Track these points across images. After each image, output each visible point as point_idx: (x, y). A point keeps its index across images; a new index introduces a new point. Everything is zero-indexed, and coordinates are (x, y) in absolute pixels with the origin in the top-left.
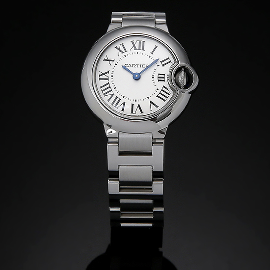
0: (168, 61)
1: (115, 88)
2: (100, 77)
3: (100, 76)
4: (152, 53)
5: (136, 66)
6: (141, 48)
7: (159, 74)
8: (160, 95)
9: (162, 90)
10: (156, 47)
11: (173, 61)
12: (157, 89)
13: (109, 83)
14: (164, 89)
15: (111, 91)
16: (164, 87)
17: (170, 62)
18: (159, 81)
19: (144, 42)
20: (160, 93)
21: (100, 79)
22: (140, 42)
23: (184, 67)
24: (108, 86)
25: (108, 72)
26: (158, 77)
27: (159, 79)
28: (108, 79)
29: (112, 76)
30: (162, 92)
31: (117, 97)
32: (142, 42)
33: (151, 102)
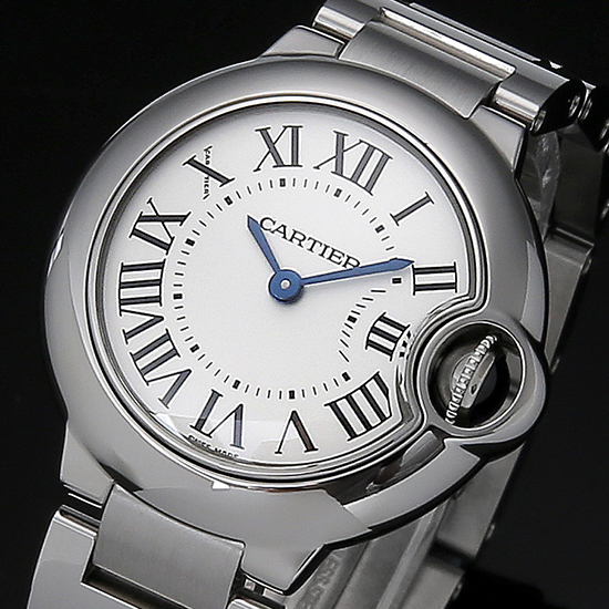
0: (448, 278)
1: (178, 296)
2: (142, 227)
3: (142, 219)
4: (397, 218)
5: (307, 244)
6: (363, 180)
7: (382, 319)
8: (344, 406)
9: (363, 388)
10: (427, 199)
11: (463, 288)
12: (346, 377)
13: (160, 266)
14: (373, 388)
15: (158, 299)
16: (377, 378)
17: (453, 286)
18: (369, 343)
19: (385, 158)
20: (349, 398)
21: (136, 232)
22: (371, 149)
23: (498, 333)
24: (154, 274)
25: (182, 219)
26: (374, 330)
27: (374, 338)
28: (166, 247)
29: (190, 242)
30: (359, 398)
31: (167, 337)
32: (377, 156)
33: (294, 417)
